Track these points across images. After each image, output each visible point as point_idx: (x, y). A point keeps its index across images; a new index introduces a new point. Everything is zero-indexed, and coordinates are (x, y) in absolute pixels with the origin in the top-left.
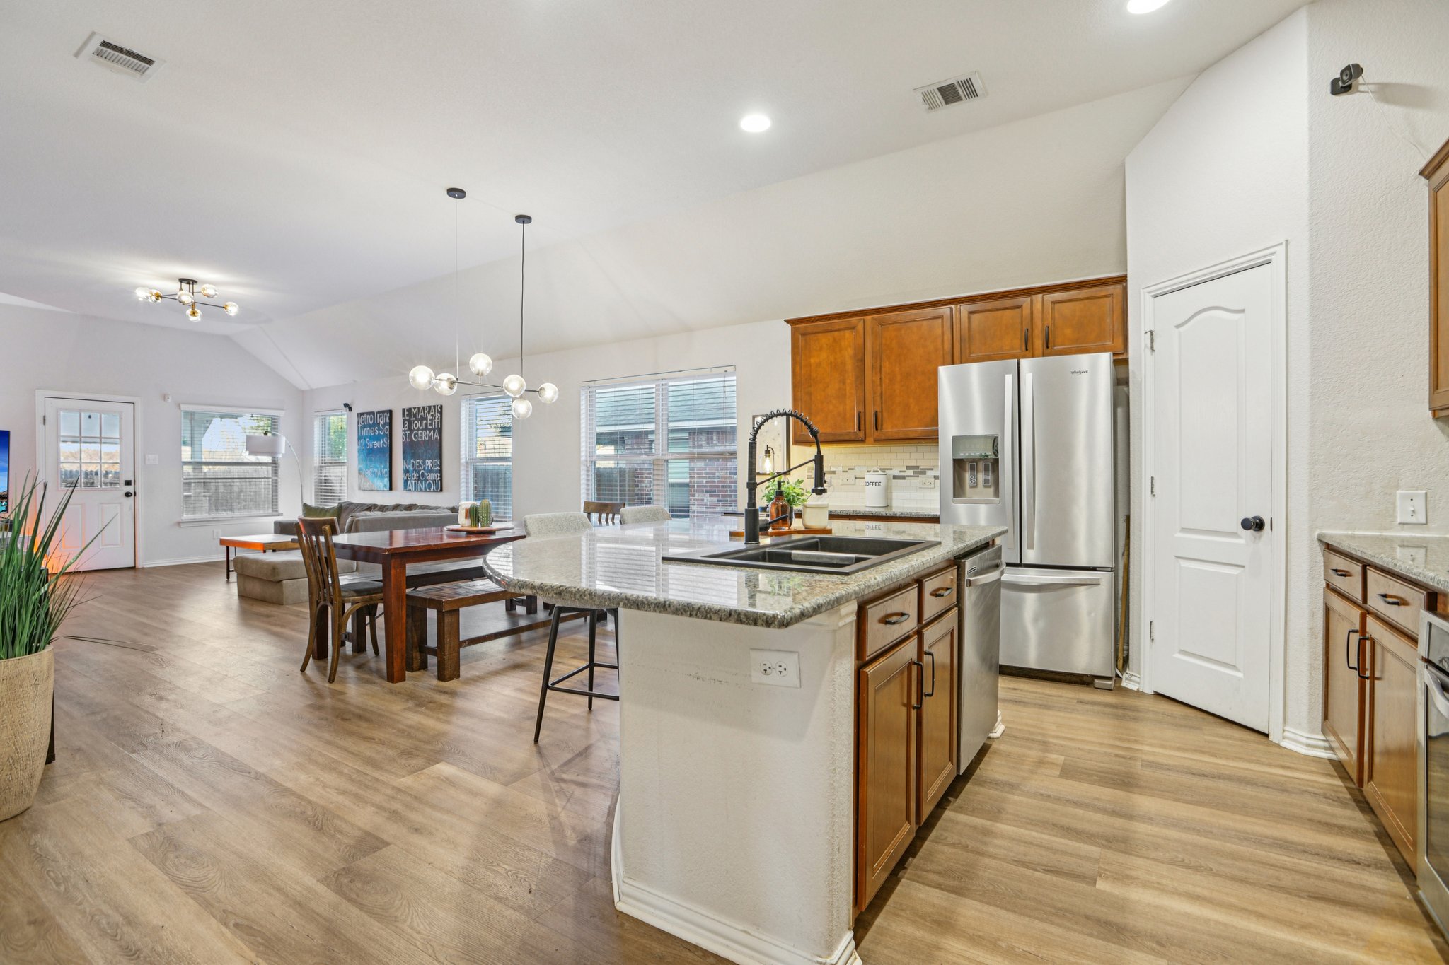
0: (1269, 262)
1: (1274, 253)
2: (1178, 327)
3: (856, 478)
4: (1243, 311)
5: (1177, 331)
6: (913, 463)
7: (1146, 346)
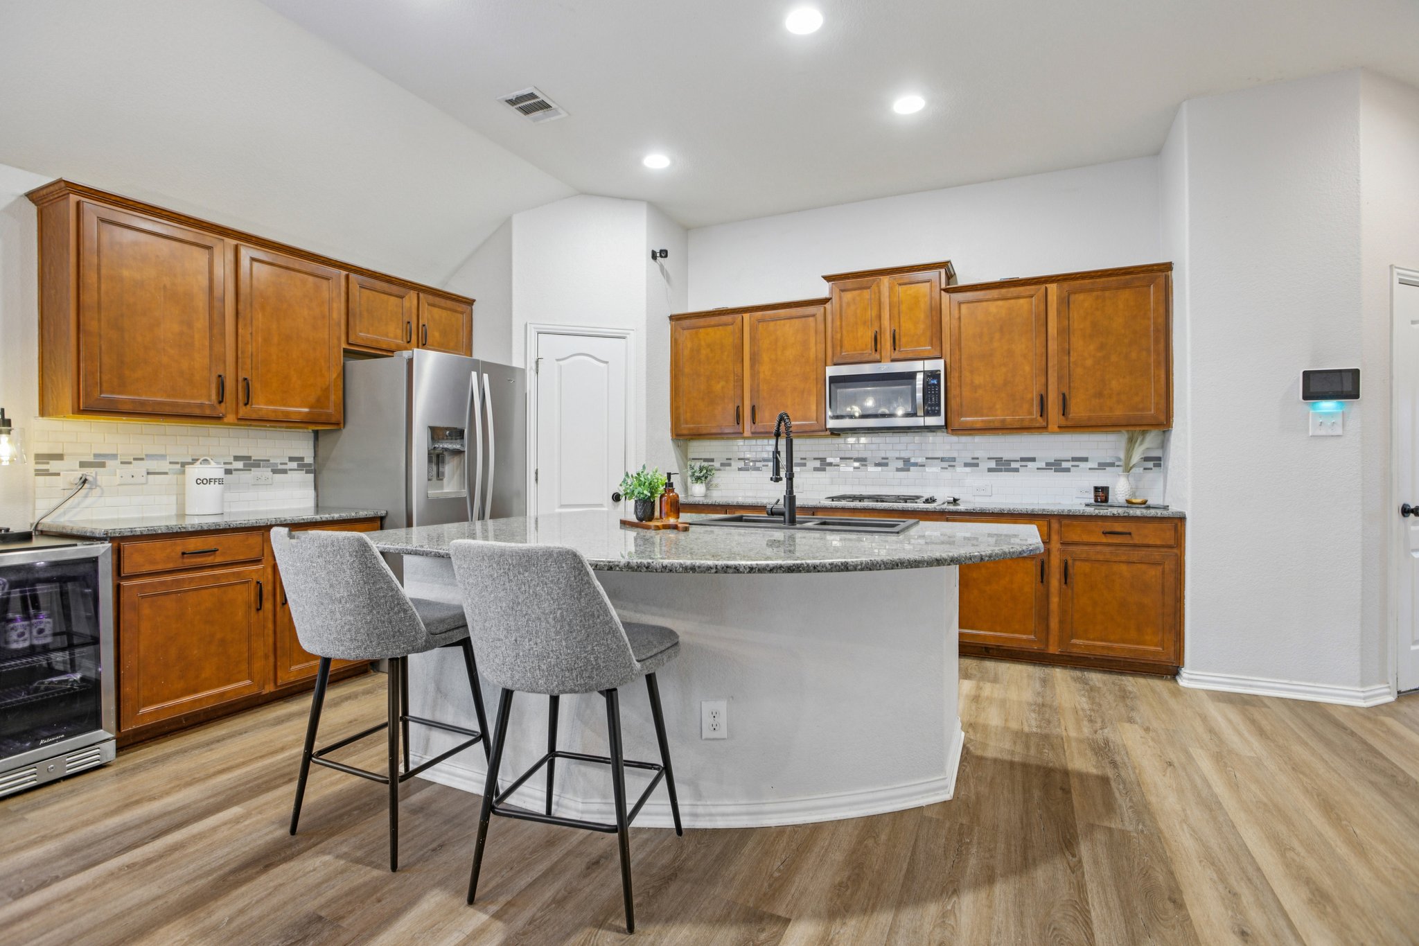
0: (624, 338)
1: (628, 334)
2: (558, 360)
3: (148, 473)
4: (607, 362)
5: (556, 362)
6: (243, 452)
7: (531, 368)
